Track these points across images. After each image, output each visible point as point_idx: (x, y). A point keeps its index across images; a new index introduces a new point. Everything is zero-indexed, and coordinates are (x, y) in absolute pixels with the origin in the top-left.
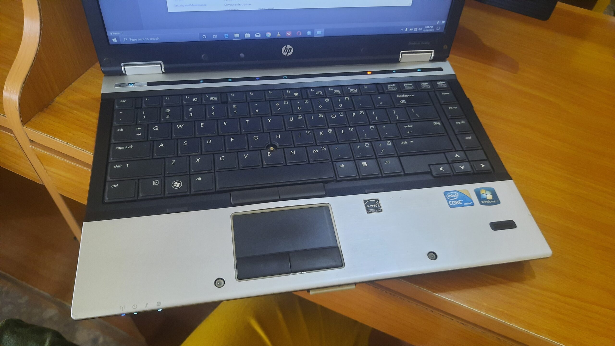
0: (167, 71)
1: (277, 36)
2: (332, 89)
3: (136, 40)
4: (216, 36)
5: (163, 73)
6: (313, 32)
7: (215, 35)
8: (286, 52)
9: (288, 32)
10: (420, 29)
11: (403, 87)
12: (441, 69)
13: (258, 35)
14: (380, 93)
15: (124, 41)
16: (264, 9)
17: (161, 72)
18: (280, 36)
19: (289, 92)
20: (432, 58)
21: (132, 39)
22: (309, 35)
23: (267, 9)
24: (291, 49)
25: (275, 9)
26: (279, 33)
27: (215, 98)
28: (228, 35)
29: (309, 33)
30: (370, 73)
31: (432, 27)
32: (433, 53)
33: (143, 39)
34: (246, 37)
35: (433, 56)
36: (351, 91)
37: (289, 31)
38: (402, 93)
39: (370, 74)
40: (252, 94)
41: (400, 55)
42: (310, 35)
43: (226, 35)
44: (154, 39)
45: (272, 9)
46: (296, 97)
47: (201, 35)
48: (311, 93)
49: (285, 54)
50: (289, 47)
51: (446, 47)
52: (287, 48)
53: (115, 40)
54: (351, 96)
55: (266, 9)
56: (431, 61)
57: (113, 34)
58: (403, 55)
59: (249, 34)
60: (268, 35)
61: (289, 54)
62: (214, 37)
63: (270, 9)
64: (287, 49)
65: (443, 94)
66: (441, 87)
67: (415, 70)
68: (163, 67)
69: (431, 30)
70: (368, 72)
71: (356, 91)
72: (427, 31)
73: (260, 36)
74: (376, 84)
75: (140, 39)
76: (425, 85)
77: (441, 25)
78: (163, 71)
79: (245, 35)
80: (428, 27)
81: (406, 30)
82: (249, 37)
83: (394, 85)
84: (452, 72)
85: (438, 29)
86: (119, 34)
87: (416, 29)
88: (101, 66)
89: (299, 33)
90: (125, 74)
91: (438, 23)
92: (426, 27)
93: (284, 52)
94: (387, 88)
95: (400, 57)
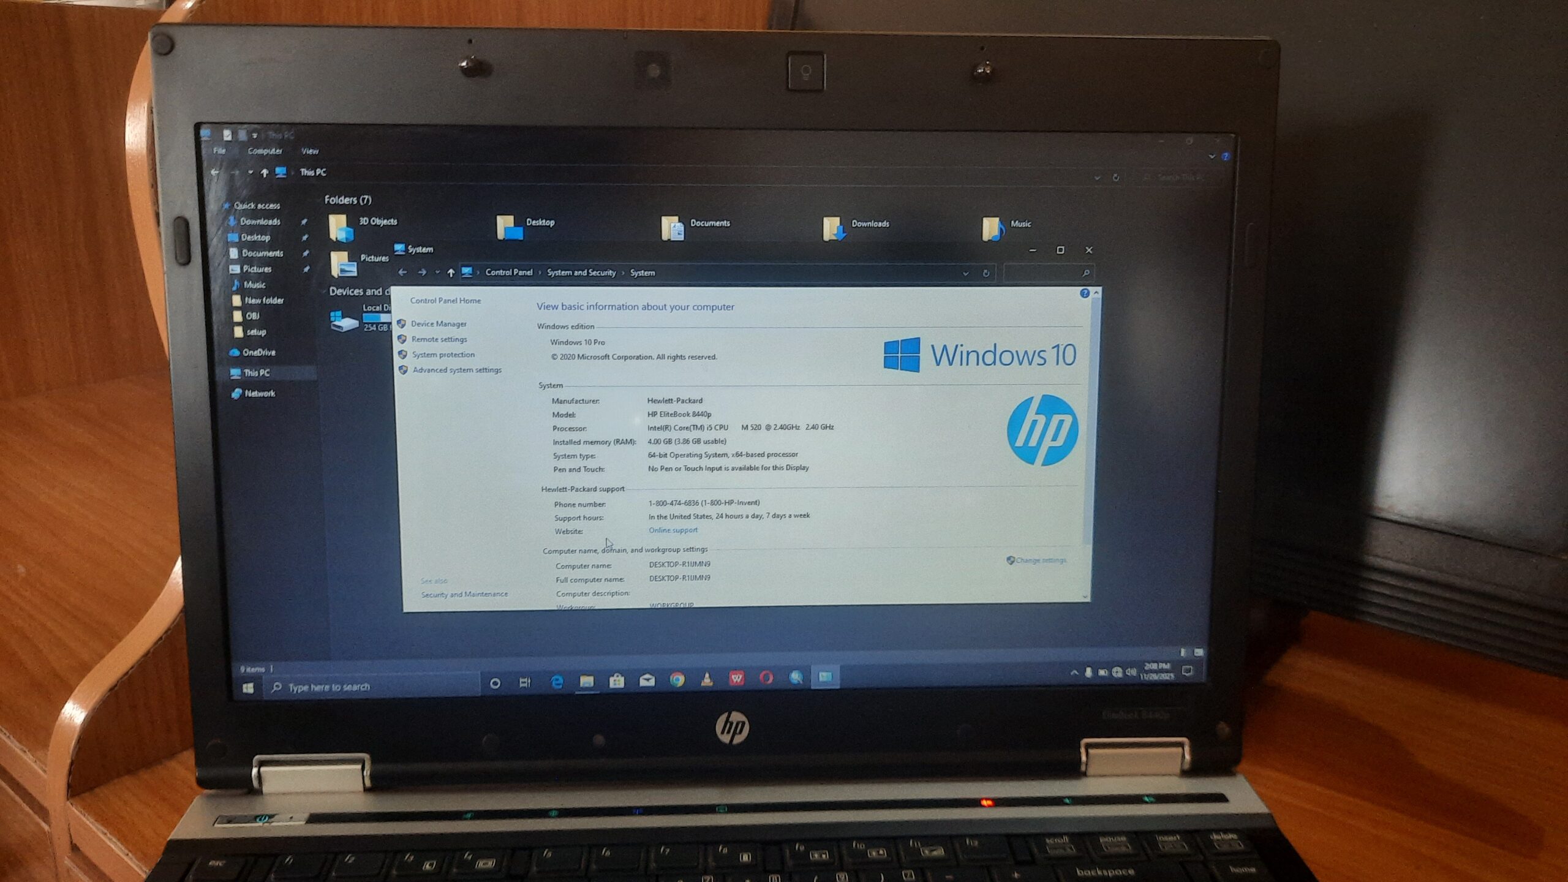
0: (378, 785)
1: (702, 684)
2: (861, 846)
3: (305, 688)
4: (529, 681)
5: (366, 790)
6: (806, 672)
7: (526, 680)
8: (729, 732)
9: (734, 674)
10: (1133, 672)
11: (1099, 847)
12: (1221, 798)
13: (648, 680)
14: (1019, 864)
15: (273, 691)
16: (666, 606)
17: (361, 788)
18: (711, 684)
19: (725, 851)
20: (1187, 766)
21: (295, 685)
22: (795, 682)
23: (672, 607)
24: (744, 723)
25: (694, 606)
26: (707, 675)
27: (490, 864)
28: (561, 681)
29: (796, 677)
30: (990, 802)
31: (1167, 666)
32: (1187, 748)
33: (327, 687)
34: (612, 685)
35: (1188, 757)
36: (926, 852)
37: (736, 670)
38: (1092, 865)
39: (989, 806)
40: (608, 853)
41: (1083, 750)
42: (799, 684)
43: (557, 680)
44: (355, 688)
45: (687, 606)
46: (746, 866)
47: (486, 678)
48: (795, 855)
49: (725, 738)
50: (737, 717)
51: (1224, 728)
52: (730, 720)
53: (249, 688)
54: (922, 867)
55: (669, 606)
56: (1185, 773)
57: (248, 670)
58: (1091, 751)
59: (622, 676)
60: (678, 680)
61: (739, 739)
62: (521, 685)
63: (682, 606)
64: (732, 724)
65: (1232, 869)
66: (1225, 848)
67: (1137, 799)
68: (367, 772)
69: (1165, 677)
70: (982, 799)
71: (939, 852)
72: (1154, 677)
73: (652, 683)
74: (1008, 836)
75: (316, 685)
76: (1169, 843)
77: (1193, 661)
78: (368, 783)
79: (612, 680)
80: (1154, 666)
81: (1089, 672)
82: (622, 685)
83: (1066, 839)
84: (1260, 807)
85: (1188, 673)
86: (263, 670)
87: (1118, 672)
88: (199, 763)
89: (766, 677)
90: (259, 792)
91: (1183, 654)
92: (1147, 664)
93: (723, 733)
94: (1042, 847)
95: (1084, 758)
